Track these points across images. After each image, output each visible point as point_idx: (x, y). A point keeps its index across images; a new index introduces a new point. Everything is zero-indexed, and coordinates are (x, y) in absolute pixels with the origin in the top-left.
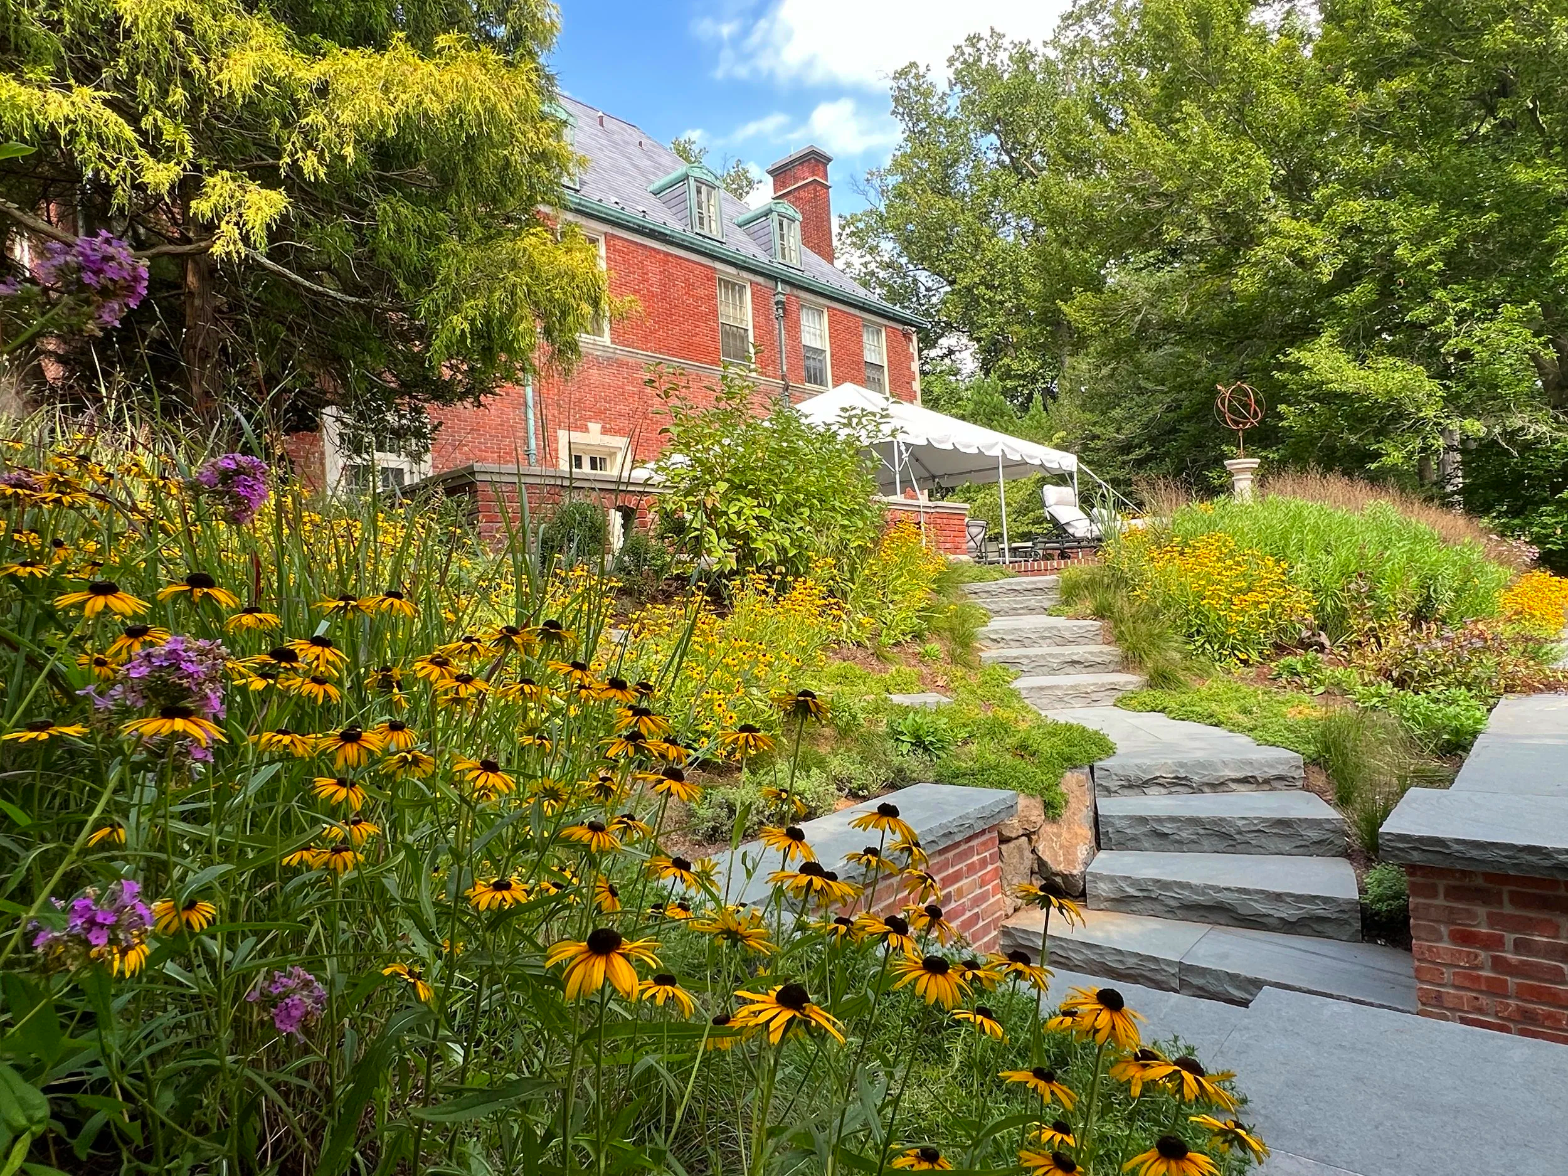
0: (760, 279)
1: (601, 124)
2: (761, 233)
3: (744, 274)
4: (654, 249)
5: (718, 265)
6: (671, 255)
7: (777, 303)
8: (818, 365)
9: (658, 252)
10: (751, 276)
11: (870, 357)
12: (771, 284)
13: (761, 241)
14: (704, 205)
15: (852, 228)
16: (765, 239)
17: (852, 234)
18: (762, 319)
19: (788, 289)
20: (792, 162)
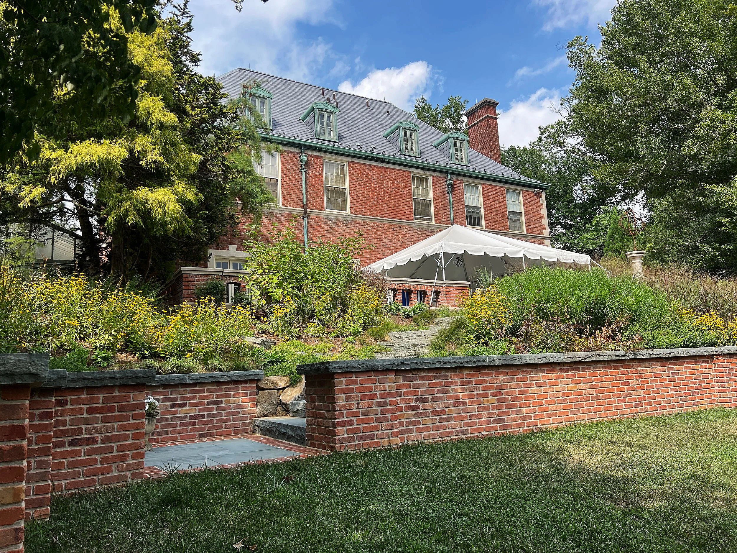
0: (438, 174)
1: (368, 106)
2: (445, 149)
3: (428, 172)
4: (375, 166)
5: (412, 170)
6: (384, 168)
7: (448, 185)
8: (476, 215)
9: (377, 167)
10: (432, 173)
11: (511, 208)
12: (444, 176)
13: (445, 154)
14: (409, 140)
15: (547, 133)
16: (447, 152)
17: (548, 136)
18: (438, 194)
19: (455, 177)
20: (476, 108)
